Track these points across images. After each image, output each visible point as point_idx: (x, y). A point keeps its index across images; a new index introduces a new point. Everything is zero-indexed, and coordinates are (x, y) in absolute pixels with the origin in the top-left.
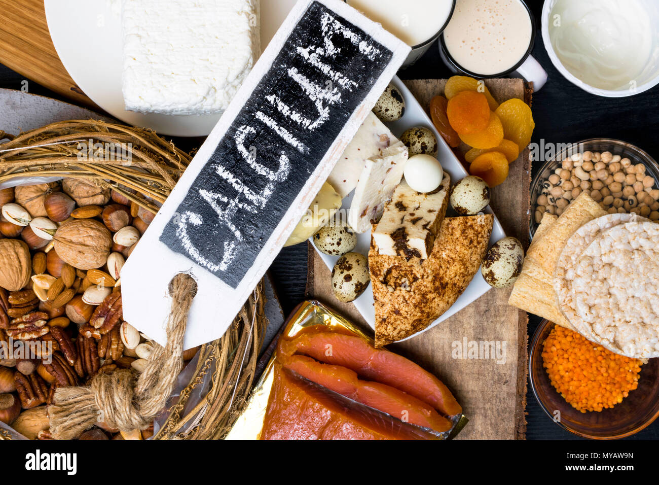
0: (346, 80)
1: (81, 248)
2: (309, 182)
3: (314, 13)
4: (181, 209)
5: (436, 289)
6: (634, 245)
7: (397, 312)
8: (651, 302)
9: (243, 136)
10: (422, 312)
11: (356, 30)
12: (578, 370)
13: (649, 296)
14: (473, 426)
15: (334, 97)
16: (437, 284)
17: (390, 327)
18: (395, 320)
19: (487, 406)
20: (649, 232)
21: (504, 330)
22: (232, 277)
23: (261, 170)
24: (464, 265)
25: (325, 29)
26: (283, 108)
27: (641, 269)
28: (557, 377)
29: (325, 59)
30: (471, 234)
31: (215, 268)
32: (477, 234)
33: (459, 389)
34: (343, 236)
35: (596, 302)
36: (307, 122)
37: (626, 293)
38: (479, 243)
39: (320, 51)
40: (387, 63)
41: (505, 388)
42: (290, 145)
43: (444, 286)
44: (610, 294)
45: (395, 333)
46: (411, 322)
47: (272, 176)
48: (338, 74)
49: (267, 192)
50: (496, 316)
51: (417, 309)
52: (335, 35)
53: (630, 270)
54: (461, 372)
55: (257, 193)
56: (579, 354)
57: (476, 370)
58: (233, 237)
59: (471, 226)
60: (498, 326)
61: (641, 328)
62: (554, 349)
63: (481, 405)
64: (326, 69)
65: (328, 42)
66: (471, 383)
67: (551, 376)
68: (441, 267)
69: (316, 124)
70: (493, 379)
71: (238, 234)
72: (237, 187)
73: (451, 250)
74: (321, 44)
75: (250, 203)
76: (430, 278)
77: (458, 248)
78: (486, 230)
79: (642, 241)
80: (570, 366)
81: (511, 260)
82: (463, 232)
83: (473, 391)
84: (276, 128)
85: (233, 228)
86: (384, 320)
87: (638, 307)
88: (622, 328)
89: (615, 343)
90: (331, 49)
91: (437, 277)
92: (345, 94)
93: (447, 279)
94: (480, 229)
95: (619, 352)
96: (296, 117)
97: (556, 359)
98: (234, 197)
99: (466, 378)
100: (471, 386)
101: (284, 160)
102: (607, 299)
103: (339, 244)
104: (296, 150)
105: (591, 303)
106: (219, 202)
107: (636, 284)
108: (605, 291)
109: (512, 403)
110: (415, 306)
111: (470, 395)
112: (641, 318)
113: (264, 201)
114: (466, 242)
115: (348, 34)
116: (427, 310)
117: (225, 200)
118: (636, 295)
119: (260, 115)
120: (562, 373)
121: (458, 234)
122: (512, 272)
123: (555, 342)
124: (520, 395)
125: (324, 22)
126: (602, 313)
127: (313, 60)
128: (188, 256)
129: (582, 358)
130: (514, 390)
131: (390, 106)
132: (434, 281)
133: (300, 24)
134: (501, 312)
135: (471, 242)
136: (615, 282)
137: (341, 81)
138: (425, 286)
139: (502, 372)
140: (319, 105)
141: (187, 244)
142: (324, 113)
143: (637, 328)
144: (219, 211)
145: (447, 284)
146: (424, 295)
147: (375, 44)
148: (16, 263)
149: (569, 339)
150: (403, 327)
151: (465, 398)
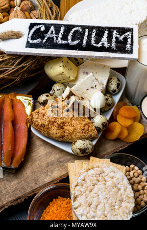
0: (114, 46)
1: (16, 15)
2: (74, 51)
3: (129, 30)
4: (44, 24)
5: (59, 125)
6: (119, 186)
7: (44, 115)
8: (101, 204)
9: (77, 29)
10: (48, 125)
11: (132, 41)
12: (55, 215)
13: (102, 201)
14: (12, 181)
15: (107, 45)
16: (61, 125)
17: (37, 116)
18: (40, 117)
19: (23, 182)
20: (127, 189)
21: (56, 172)
22: (29, 45)
23: (70, 37)
24: (74, 131)
25: (126, 34)
26: (93, 35)
27: (112, 193)
28: (48, 210)
29: (116, 38)
30: (86, 127)
31: (29, 40)
32: (88, 130)
33: (25, 167)
34: (61, 90)
35: (88, 181)
36: (93, 42)
37: (98, 191)
38: (85, 133)
39: (118, 36)
40: (128, 54)
41: (33, 184)
42: (83, 41)
43: (62, 128)
44: (94, 186)
45: (36, 120)
46: (43, 123)
47: (70, 41)
48: (115, 43)
49: (63, 42)
50: (60, 166)
51: (48, 122)
52: (126, 37)
53: (108, 188)
54: (32, 165)
55: (62, 40)
56: (62, 212)
57: (35, 170)
58: (43, 39)
59: (89, 126)
60: (57, 169)
61: (88, 204)
62: (59, 202)
63: (22, 179)
64: (114, 39)
65: (123, 37)
66: (29, 171)
67: (47, 208)
68: (68, 123)
69: (94, 45)
70: (35, 178)
71: (44, 41)
72: (60, 34)
73: (76, 123)
74: (121, 35)
75: (57, 39)
76: (62, 121)
77: (79, 125)
78: (91, 134)
79: (122, 189)
80: (55, 212)
81: (85, 145)
82: (86, 124)
83: (26, 173)
84: (86, 35)
85: (46, 38)
86: (38, 112)
87: (95, 199)
88: (83, 196)
89: (75, 198)
90: (121, 38)
91: (64, 123)
92: (110, 47)
93: (65, 127)
94: (90, 130)
95: (72, 202)
96: (93, 39)
97: (55, 205)
98: (56, 35)
99: (31, 168)
100: (28, 172)
101: (77, 42)
102: (91, 185)
103: (58, 90)
104: (82, 43)
105: (86, 180)
106: (52, 32)
107: (104, 194)
108: (94, 182)
109: (29, 190)
110: (49, 121)
111: (24, 173)
112: (92, 203)
113: (60, 43)
114: (82, 127)
115: (129, 41)
116: (50, 126)
117: (54, 33)
118: (100, 196)
119: (87, 30)
120: (51, 211)
121: (84, 123)
122: (81, 148)
123: (62, 201)
124: (33, 192)
125: (128, 33)
126: (85, 185)
127: (114, 36)
128: (29, 32)
129: (61, 214)
130: (34, 188)
131: (114, 84)
132: (62, 123)
133: (123, 28)
134: (63, 167)
135: (84, 129)
136: (100, 185)
137: (113, 45)
138: (58, 121)
139: (40, 180)
140: (101, 43)
141: (33, 30)
142: (100, 45)
143: (87, 203)
144: (49, 33)
145: (63, 128)
146: (55, 122)
147: (132, 48)
148: (3, 4)
149: (66, 206)
150: (39, 121)
151: (22, 172)
